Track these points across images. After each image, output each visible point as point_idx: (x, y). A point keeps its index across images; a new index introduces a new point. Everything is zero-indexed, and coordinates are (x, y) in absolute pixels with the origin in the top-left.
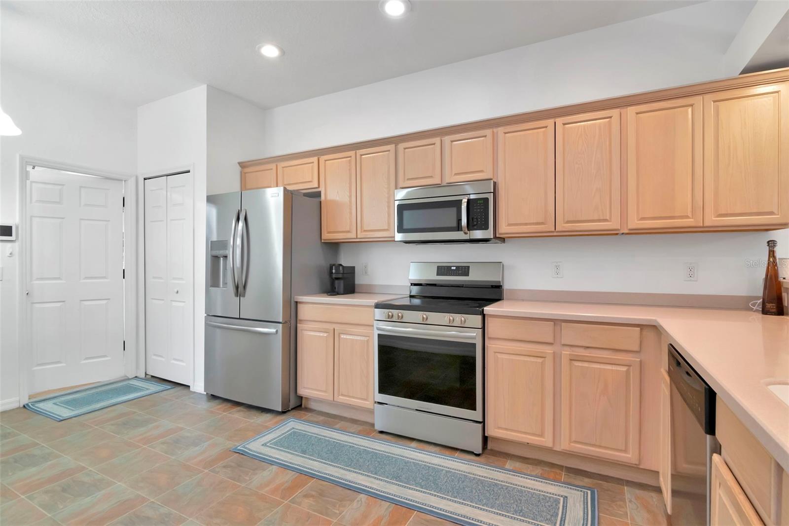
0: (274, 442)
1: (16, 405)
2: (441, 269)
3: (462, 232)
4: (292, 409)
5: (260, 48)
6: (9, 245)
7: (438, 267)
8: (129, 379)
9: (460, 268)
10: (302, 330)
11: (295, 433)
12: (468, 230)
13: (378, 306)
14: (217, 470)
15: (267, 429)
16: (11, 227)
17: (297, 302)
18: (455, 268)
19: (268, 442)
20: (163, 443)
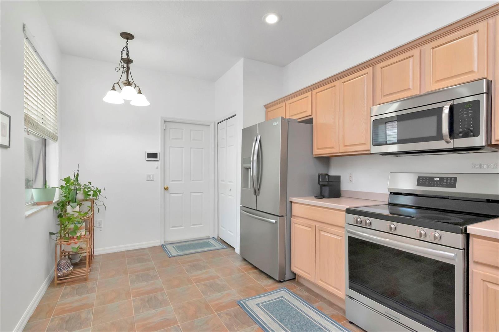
0: (264, 305)
1: (158, 244)
2: (423, 179)
3: (443, 141)
4: (287, 280)
5: (265, 17)
6: (156, 163)
7: (419, 178)
8: (210, 238)
9: (445, 179)
10: (294, 223)
11: (282, 301)
12: (451, 139)
13: (348, 211)
14: (222, 315)
15: (265, 292)
16: (157, 154)
17: (291, 202)
18: (438, 179)
19: (261, 303)
20: (204, 285)
